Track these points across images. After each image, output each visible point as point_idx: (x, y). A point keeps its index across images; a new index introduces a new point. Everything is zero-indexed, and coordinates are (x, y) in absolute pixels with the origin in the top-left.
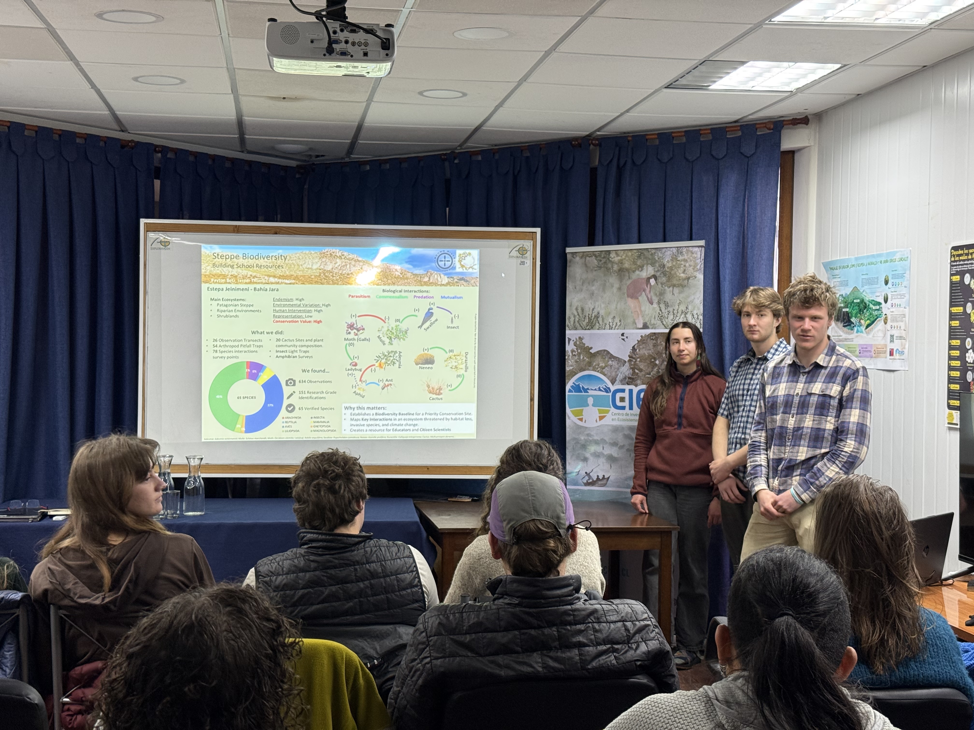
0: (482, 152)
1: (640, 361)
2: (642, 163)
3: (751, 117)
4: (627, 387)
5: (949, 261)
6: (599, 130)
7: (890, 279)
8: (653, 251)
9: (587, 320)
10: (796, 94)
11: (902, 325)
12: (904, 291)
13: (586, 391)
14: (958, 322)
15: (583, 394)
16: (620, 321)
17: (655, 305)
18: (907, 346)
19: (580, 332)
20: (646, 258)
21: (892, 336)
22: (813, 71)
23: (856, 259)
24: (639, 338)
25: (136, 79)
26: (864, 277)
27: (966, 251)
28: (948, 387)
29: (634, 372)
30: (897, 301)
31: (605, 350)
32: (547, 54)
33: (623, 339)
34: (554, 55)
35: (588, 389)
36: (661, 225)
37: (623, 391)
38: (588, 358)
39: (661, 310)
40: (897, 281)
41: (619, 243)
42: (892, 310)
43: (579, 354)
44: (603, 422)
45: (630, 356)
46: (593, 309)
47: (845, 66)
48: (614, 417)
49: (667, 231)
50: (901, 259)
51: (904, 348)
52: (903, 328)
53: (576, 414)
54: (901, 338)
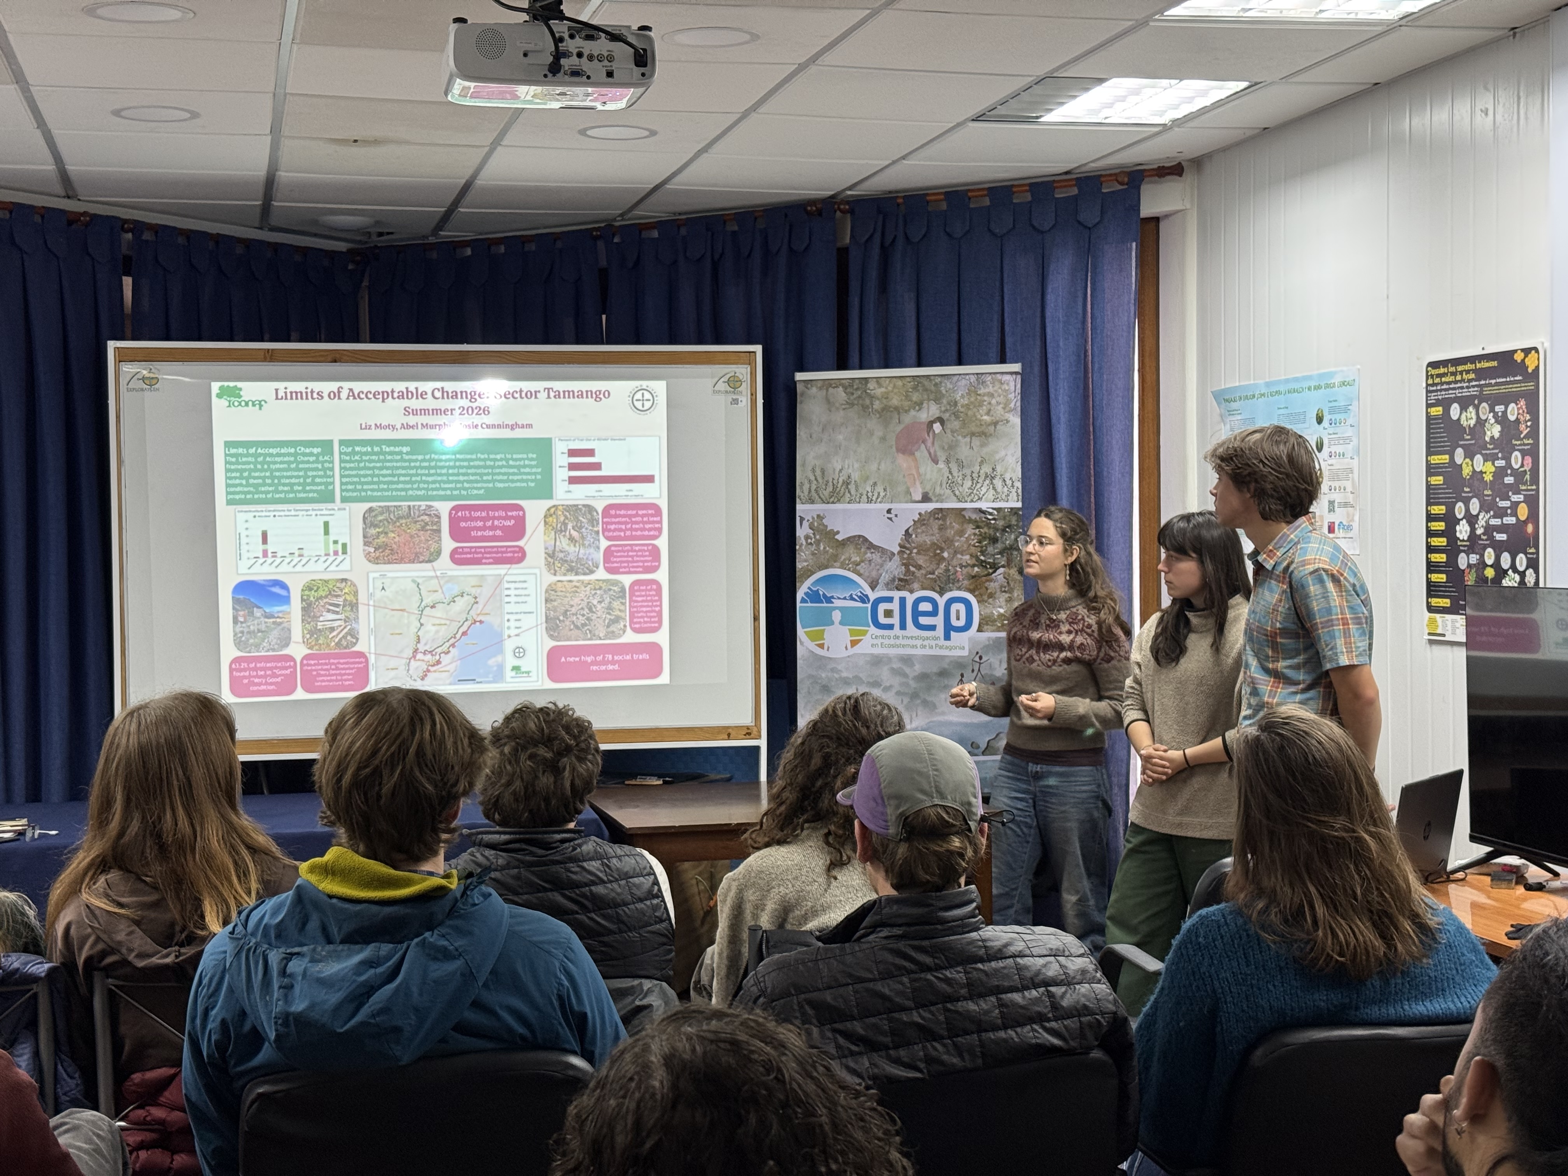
0: (660, 225)
1: (918, 553)
2: (921, 240)
3: (1093, 165)
4: (897, 595)
5: (1424, 385)
6: (850, 188)
7: (1326, 413)
8: (938, 380)
9: (830, 489)
10: (1171, 128)
11: (1348, 485)
12: (1349, 432)
13: (829, 600)
14: (1441, 478)
15: (825, 605)
16: (885, 490)
17: (941, 465)
18: (1357, 518)
19: (819, 507)
20: (926, 390)
21: (1331, 503)
22: (1204, 93)
23: (1268, 384)
24: (917, 517)
25: (117, 113)
26: (1282, 411)
27: (1452, 369)
28: (1427, 578)
29: (908, 571)
30: (1339, 449)
31: (860, 536)
32: (802, 67)
33: (890, 519)
34: (813, 69)
35: (832, 597)
36: (954, 336)
37: (890, 600)
38: (832, 548)
39: (950, 472)
40: (1338, 417)
41: (886, 366)
42: (1330, 462)
43: (818, 543)
44: (858, 649)
45: (900, 546)
46: (841, 471)
47: (1256, 84)
48: (875, 642)
49: (964, 345)
50: (1343, 384)
51: (1353, 520)
52: (1349, 489)
53: (813, 637)
54: (1346, 505)
